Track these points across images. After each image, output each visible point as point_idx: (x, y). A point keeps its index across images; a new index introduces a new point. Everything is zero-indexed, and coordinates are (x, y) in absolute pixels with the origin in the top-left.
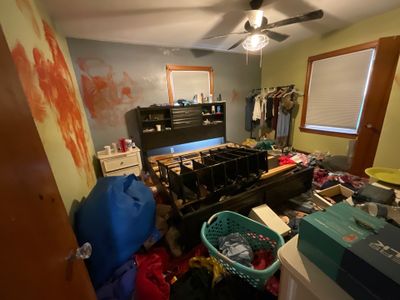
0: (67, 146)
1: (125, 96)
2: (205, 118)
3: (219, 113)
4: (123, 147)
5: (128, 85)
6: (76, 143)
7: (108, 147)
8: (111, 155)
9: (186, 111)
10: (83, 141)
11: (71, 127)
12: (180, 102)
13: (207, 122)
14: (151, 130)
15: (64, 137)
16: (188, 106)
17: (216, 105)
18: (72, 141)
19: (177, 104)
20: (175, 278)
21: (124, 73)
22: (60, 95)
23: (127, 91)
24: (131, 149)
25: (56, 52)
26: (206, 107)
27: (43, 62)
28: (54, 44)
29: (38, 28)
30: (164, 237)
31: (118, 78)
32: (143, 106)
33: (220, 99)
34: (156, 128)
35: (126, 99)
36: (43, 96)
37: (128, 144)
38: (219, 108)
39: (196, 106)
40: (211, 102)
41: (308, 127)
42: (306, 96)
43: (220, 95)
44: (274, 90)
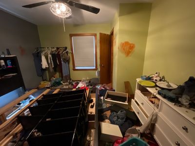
41: (76, 68)
42: (72, 53)
43: (8, 50)
44: (55, 49)
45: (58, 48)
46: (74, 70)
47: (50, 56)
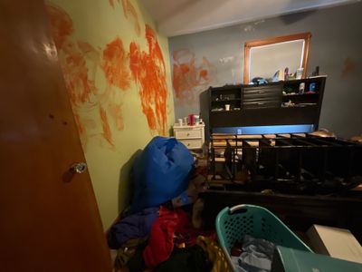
0: (144, 111)
1: (202, 79)
2: (286, 99)
3: (311, 92)
4: (191, 121)
5: (205, 68)
6: (154, 112)
7: (181, 120)
8: (181, 127)
9: (260, 90)
10: (164, 113)
11: (153, 99)
12: (255, 80)
13: (289, 104)
14: (220, 110)
15: (143, 104)
16: (264, 84)
17: (308, 82)
18: (150, 110)
19: (252, 83)
20: (184, 246)
21: (204, 58)
22: (148, 76)
23: (204, 74)
24: (197, 124)
25: (153, 47)
26: (291, 85)
27: (137, 53)
28: (153, 41)
29: (139, 29)
30: (193, 204)
31: (199, 63)
32: (215, 86)
33: (317, 72)
34: (225, 108)
35: (203, 81)
36: (130, 73)
37: (196, 119)
38: (312, 86)
39: (275, 83)
40: (299, 78)
43: (318, 68)
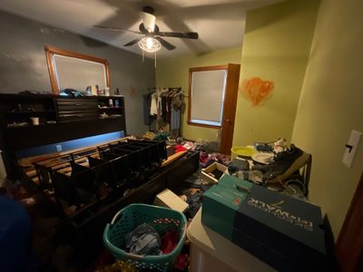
2: (102, 111)
3: (117, 106)
9: (77, 103)
12: (68, 92)
13: (104, 115)
17: (114, 99)
19: (64, 94)
26: (103, 100)
33: (118, 93)
34: (31, 122)
38: (117, 103)
40: (108, 95)
41: (193, 121)
42: (189, 97)
43: (118, 90)
44: (167, 90)
45: (170, 89)
46: (190, 123)
47: (160, 99)
